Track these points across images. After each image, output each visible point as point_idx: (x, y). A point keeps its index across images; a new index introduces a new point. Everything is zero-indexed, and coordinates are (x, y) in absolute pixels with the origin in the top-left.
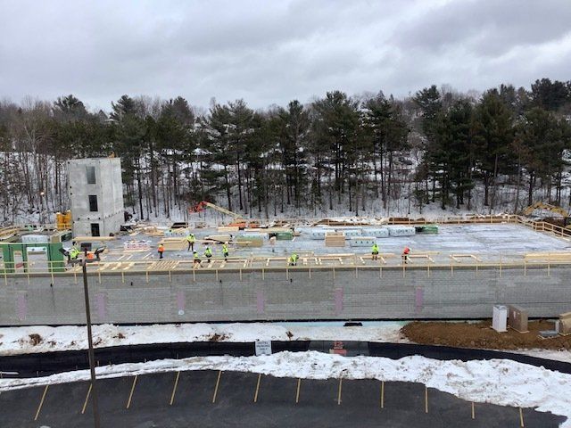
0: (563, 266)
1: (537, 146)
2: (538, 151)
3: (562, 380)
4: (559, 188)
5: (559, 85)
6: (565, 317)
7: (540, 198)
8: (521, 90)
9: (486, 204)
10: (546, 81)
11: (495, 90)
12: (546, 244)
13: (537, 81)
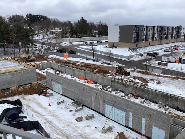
0: (12, 72)
1: (18, 35)
2: (18, 36)
3: (2, 106)
4: (28, 48)
5: (34, 16)
6: (12, 87)
7: (22, 51)
8: (22, 16)
9: (5, 54)
10: (30, 14)
11: (14, 16)
12: (11, 66)
13: (28, 14)
